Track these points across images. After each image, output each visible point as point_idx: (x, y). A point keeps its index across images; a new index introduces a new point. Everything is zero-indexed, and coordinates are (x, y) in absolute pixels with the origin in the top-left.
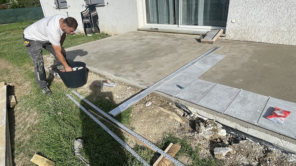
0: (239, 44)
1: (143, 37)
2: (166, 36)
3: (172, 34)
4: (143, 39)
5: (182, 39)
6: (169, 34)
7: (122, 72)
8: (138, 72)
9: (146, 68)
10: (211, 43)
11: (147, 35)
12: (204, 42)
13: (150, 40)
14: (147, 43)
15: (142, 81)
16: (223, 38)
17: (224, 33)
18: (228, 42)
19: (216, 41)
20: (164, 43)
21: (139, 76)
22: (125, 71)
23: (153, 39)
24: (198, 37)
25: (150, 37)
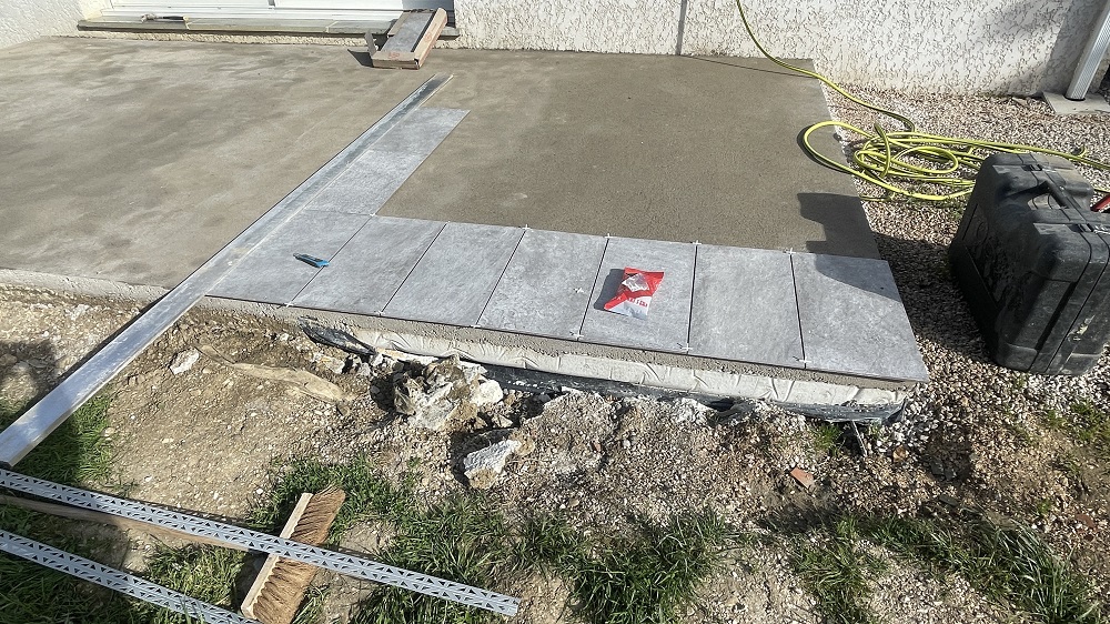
0: (509, 60)
1: (118, 60)
2: (226, 47)
3: (253, 39)
4: (120, 70)
5: (300, 58)
6: (238, 39)
7: (24, 243)
8: (109, 228)
9: (150, 204)
10: (413, 65)
11: (134, 50)
12: (387, 65)
13: (154, 73)
14: (142, 87)
15: (135, 268)
16: (451, 43)
17: (451, 23)
18: (469, 57)
19: (429, 56)
20: (224, 82)
21: (116, 245)
22: (42, 236)
23: (170, 65)
24: (361, 45)
25: (149, 58)
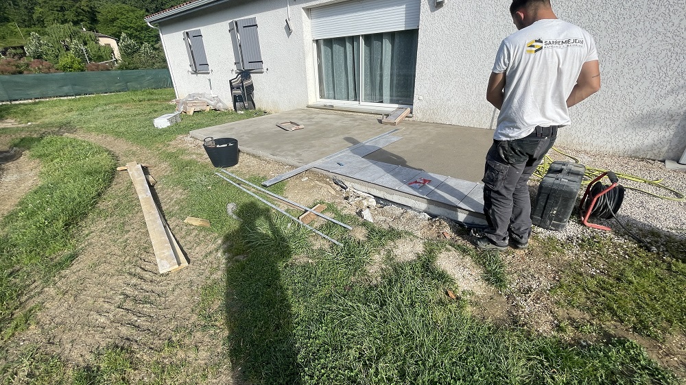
1: (313, 116)
2: (343, 115)
3: (351, 113)
4: (313, 118)
5: (361, 119)
7: (280, 152)
9: (309, 148)
10: (394, 124)
12: (386, 123)
14: (317, 123)
15: (301, 160)
16: (410, 119)
24: (380, 117)
